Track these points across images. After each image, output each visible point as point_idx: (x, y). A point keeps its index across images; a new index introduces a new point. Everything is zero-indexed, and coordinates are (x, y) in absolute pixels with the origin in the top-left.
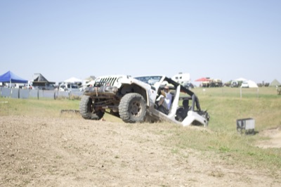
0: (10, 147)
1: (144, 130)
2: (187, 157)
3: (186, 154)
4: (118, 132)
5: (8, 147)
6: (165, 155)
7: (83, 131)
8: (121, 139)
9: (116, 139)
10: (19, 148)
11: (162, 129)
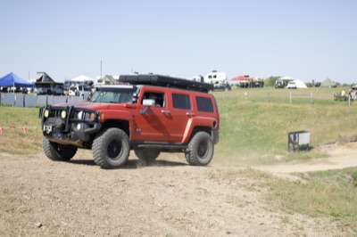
0: (110, 223)
1: (234, 184)
2: (302, 229)
3: (299, 224)
4: (209, 190)
5: (107, 222)
6: (277, 226)
7: (170, 190)
8: (217, 201)
9: (212, 200)
10: (119, 224)
11: (251, 182)
